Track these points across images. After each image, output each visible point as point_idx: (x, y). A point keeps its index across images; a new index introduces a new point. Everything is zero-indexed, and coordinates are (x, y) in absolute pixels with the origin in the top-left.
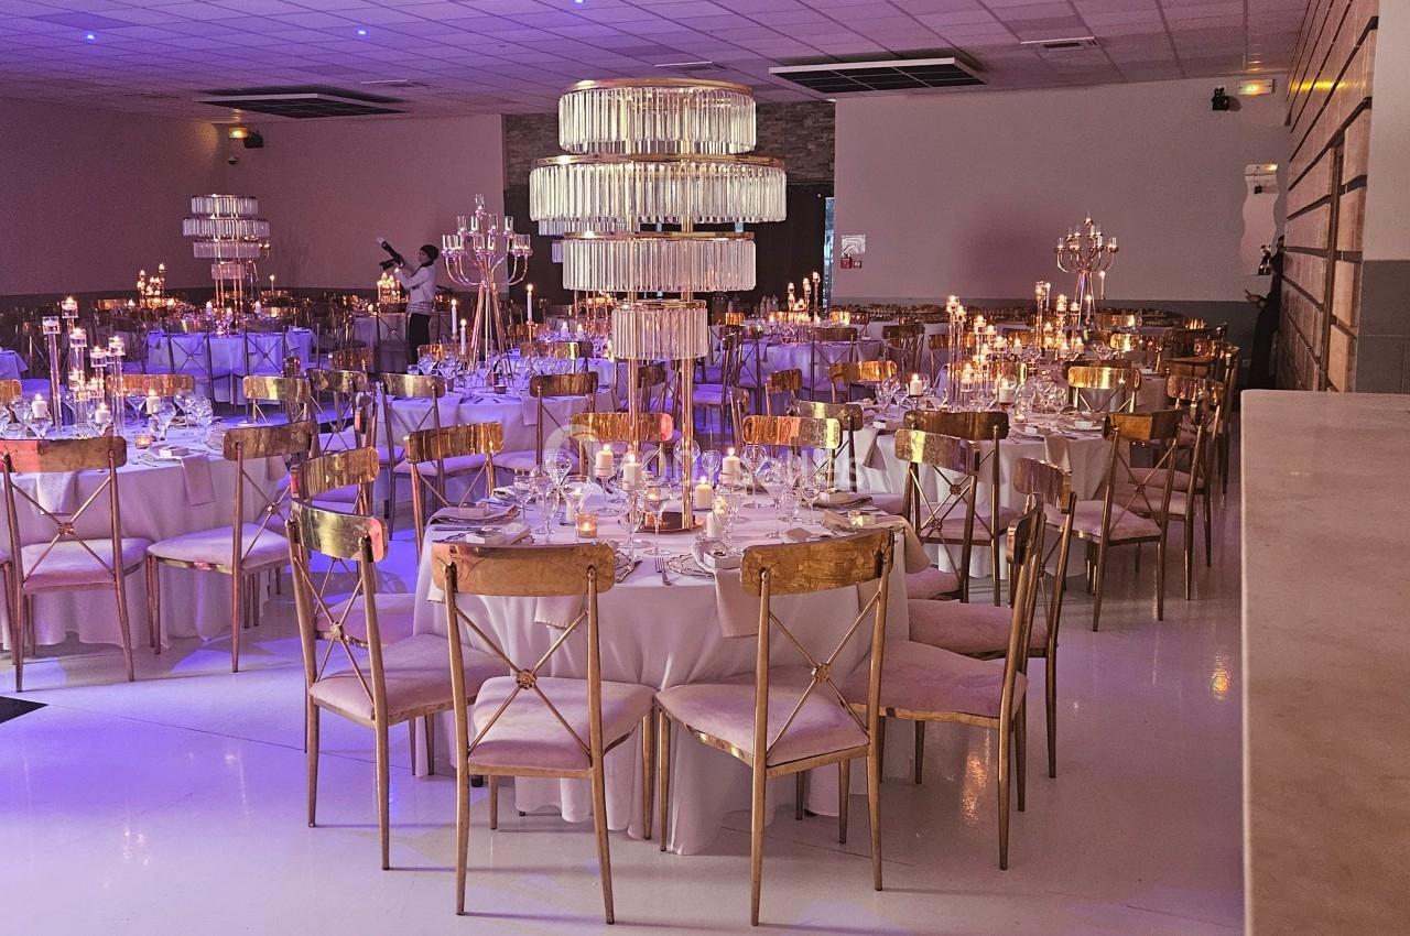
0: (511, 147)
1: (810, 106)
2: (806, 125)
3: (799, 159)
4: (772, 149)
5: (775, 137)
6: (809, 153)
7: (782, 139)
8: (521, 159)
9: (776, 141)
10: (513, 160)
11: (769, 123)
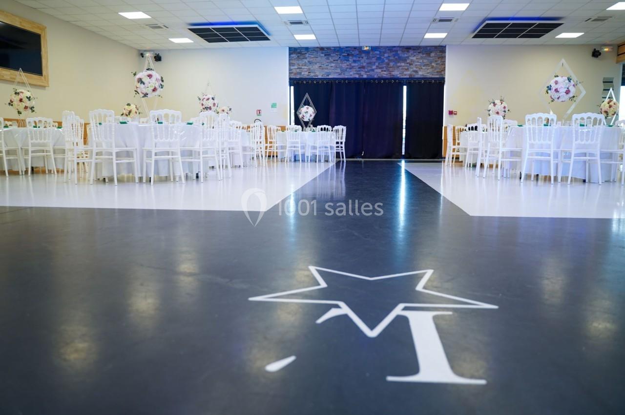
0: (291, 61)
1: (433, 48)
2: (431, 56)
3: (428, 69)
4: (416, 65)
5: (418, 60)
6: (433, 67)
7: (421, 61)
8: (296, 67)
9: (418, 62)
10: (292, 68)
11: (415, 54)
